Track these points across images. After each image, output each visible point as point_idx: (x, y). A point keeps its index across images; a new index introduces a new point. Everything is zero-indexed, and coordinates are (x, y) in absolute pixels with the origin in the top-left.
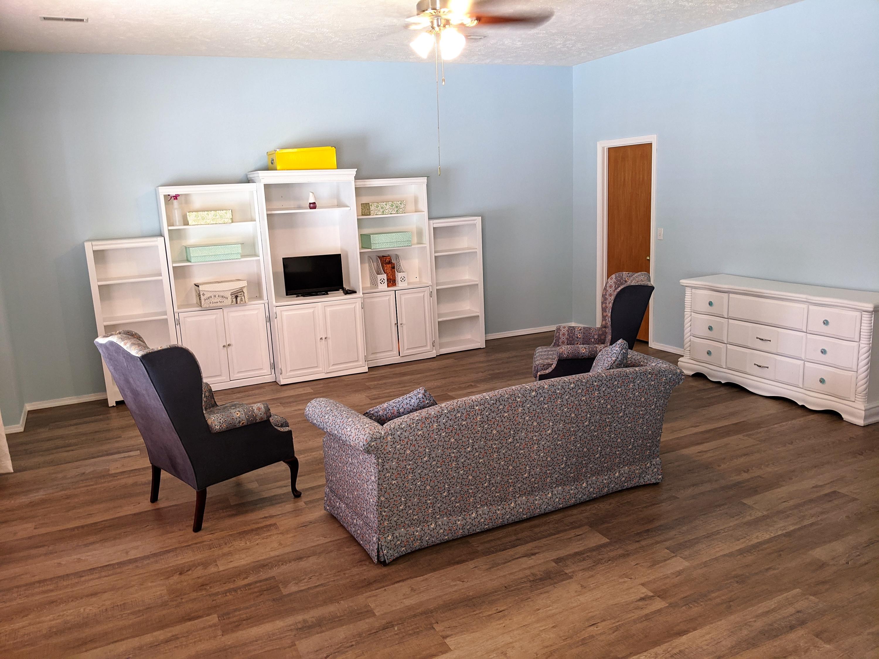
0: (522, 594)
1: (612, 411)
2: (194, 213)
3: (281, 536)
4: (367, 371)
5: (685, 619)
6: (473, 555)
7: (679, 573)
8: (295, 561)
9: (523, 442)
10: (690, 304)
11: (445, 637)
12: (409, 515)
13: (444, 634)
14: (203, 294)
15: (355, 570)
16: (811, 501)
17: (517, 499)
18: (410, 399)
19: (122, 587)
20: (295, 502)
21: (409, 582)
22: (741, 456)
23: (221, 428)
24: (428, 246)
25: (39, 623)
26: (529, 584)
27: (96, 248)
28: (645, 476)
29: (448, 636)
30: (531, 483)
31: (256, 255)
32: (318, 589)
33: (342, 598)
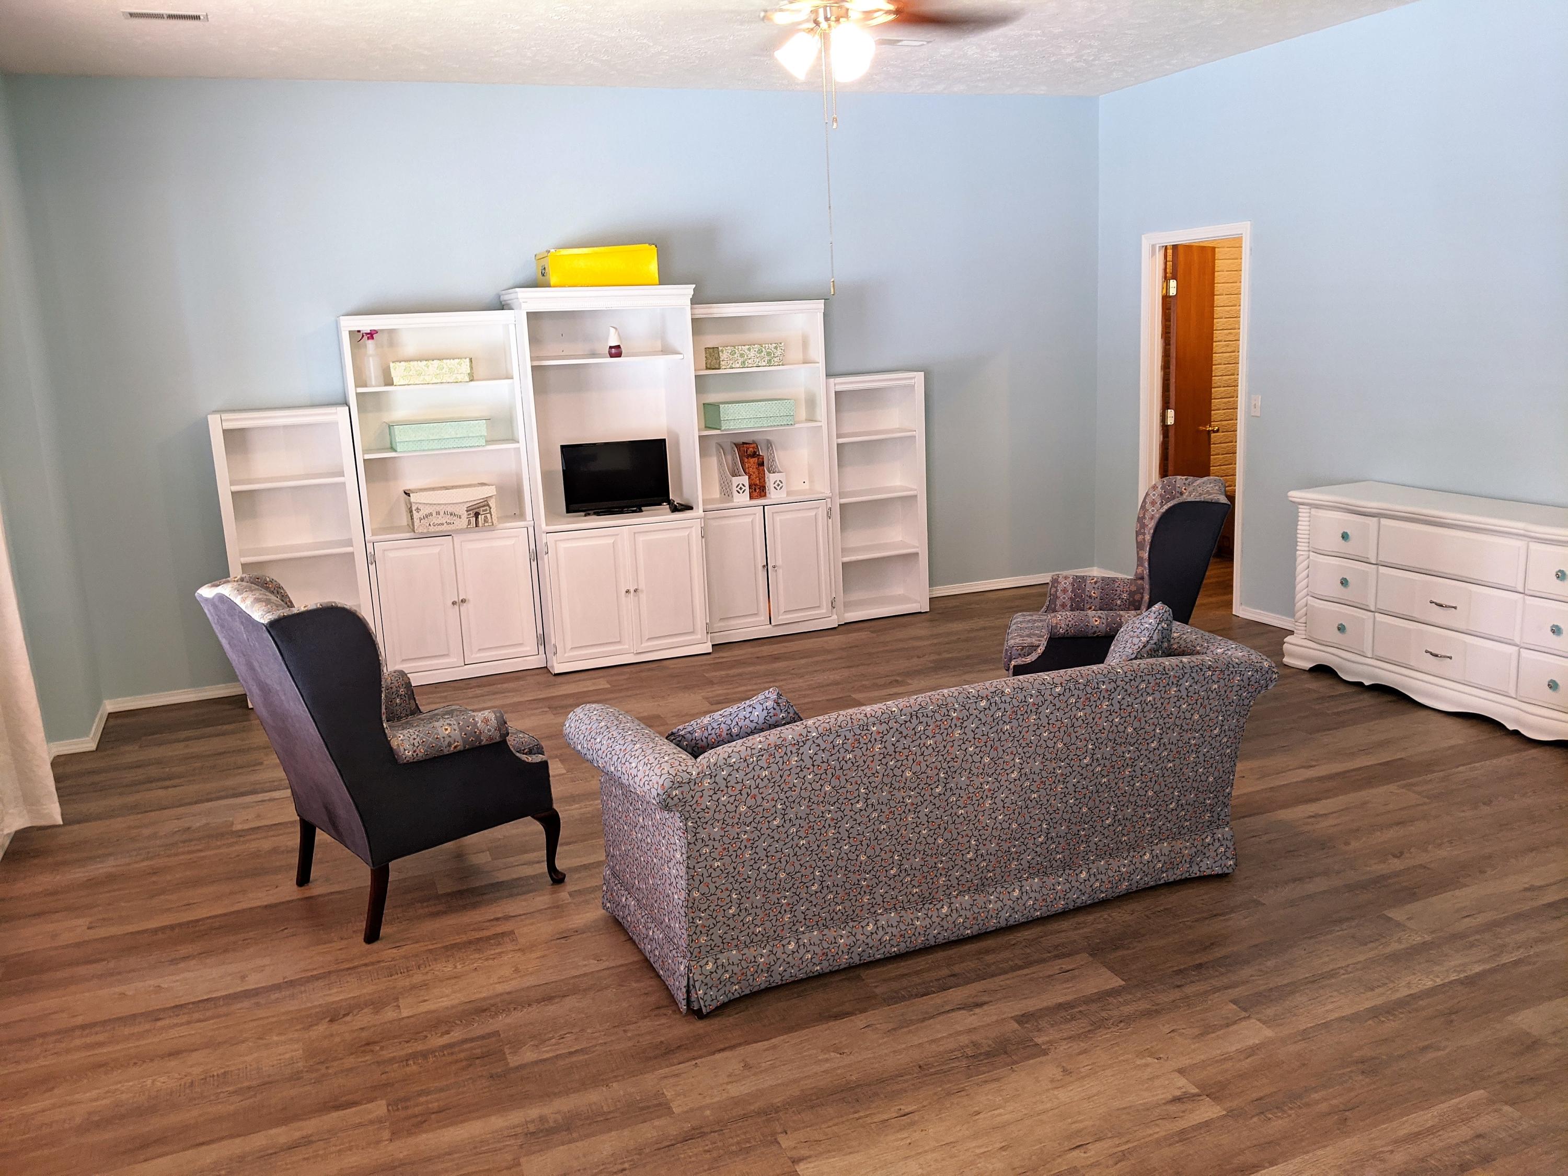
0: (949, 1081)
1: (1135, 739)
2: (402, 363)
3: (519, 954)
4: (710, 650)
5: (1255, 1142)
6: (867, 1003)
7: (1252, 1051)
8: (539, 1003)
9: (962, 793)
10: (1307, 536)
11: (795, 1161)
12: (746, 926)
13: (794, 1154)
14: (418, 509)
15: (646, 1025)
16: (1519, 916)
17: (953, 900)
18: (750, 709)
19: (225, 1042)
20: (554, 892)
21: (741, 1051)
22: (1390, 826)
23: (415, 754)
24: (824, 424)
25: (71, 1104)
26: (964, 1063)
27: (228, 425)
28: (1201, 861)
29: (803, 1159)
30: (980, 870)
31: (515, 440)
32: (574, 1059)
33: (615, 1077)
